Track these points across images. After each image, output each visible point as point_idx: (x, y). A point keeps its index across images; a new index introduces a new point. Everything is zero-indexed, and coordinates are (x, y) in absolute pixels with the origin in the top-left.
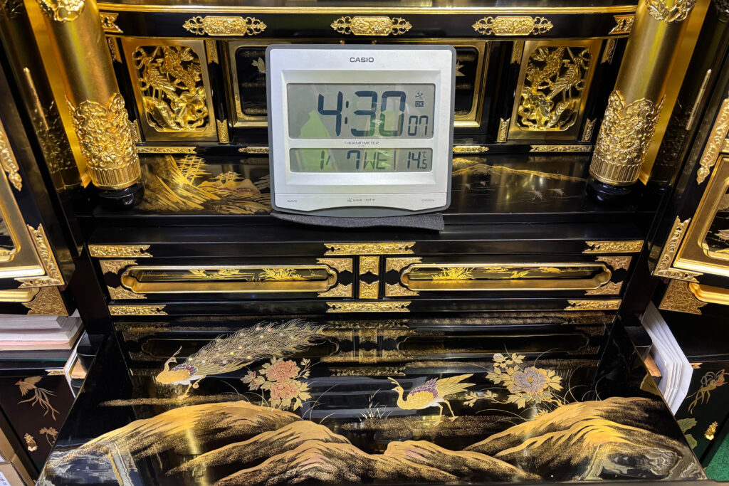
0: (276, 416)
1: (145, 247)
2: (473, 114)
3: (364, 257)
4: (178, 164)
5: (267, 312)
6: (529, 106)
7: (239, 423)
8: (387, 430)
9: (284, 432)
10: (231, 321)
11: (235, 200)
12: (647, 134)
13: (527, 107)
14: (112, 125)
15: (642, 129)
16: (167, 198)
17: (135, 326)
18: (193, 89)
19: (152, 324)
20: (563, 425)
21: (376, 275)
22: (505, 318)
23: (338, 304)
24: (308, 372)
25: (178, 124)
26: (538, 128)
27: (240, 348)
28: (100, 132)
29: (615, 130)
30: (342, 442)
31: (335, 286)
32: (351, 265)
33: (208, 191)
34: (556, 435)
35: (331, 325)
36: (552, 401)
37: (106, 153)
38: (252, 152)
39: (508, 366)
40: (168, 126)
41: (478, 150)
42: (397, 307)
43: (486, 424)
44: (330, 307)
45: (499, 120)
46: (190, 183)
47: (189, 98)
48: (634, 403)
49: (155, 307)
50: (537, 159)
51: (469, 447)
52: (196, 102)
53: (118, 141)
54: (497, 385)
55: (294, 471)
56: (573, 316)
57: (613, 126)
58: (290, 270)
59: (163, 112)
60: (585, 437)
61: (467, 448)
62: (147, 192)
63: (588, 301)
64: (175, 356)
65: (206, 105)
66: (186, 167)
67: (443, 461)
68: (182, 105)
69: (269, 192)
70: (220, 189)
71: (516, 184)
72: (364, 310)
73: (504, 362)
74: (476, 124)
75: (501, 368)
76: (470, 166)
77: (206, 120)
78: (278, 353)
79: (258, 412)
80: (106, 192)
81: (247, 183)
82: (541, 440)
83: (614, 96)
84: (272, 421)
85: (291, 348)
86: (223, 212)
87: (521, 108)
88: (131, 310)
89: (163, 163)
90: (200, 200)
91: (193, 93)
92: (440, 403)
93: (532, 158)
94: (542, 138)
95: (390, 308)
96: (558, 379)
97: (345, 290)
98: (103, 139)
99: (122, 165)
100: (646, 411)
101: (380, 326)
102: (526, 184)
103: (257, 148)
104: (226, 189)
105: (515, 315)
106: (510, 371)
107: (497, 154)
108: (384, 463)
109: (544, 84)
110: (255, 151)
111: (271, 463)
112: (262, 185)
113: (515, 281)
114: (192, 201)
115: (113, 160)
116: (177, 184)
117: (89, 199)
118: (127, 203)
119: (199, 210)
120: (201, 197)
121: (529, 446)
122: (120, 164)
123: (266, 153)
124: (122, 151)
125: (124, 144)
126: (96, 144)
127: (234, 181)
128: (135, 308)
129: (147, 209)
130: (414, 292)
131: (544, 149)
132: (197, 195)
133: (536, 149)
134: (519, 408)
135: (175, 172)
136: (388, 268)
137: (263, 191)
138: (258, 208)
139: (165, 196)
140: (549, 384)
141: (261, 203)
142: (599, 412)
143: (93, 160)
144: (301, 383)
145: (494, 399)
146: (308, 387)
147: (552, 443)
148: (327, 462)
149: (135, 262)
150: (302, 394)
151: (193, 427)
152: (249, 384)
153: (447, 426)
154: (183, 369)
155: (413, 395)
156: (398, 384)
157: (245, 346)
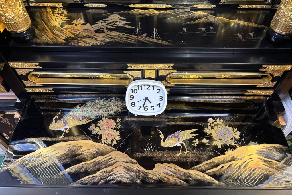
0: (104, 149)
1: (37, 64)
3: (147, 70)
4: (53, 13)
7: (87, 151)
8: (155, 157)
9: (107, 157)
11: (82, 37)
21: (153, 78)
24: (120, 126)
30: (134, 163)
32: (141, 74)
33: (68, 31)
37: (8, 14)
38: (91, 6)
39: (215, 125)
41: (210, 7)
46: (60, 27)
49: (47, 89)
50: (241, 12)
54: (209, 135)
61: (192, 168)
63: (257, 91)
64: (58, 116)
66: (57, 15)
67: (180, 175)
70: (74, 30)
73: (213, 123)
75: (211, 126)
76: (205, 16)
78: (106, 115)
79: (96, 146)
81: (88, 26)
85: (112, 112)
86: (75, 45)
88: (36, 90)
89: (46, 13)
92: (181, 144)
93: (238, 12)
99: (18, 20)
104: (77, 30)
106: (216, 128)
107: (220, 9)
110: (93, 6)
111: (101, 172)
112: (96, 27)
113: (222, 79)
114: (60, 38)
115: (13, 18)
116: (52, 26)
117: (5, 37)
118: (26, 39)
119: (63, 43)
120: (64, 35)
121: (221, 168)
122: (17, 19)
123: (98, 7)
124: (17, 12)
125: (18, 9)
126: (2, 9)
127: (82, 24)
128: (38, 89)
129: (37, 42)
130: (172, 84)
131: (246, 7)
132: (62, 33)
133: (241, 7)
134: (218, 148)
135: (51, 18)
136: (160, 74)
137: (96, 31)
138: (93, 42)
139: (46, 34)
140: (234, 136)
141: (95, 39)
142: (256, 151)
143: (2, 18)
144: (117, 131)
146: (119, 134)
149: (33, 70)
150: (117, 137)
151: (66, 153)
152: (92, 131)
154: (61, 122)
156: (162, 134)
157: (91, 111)
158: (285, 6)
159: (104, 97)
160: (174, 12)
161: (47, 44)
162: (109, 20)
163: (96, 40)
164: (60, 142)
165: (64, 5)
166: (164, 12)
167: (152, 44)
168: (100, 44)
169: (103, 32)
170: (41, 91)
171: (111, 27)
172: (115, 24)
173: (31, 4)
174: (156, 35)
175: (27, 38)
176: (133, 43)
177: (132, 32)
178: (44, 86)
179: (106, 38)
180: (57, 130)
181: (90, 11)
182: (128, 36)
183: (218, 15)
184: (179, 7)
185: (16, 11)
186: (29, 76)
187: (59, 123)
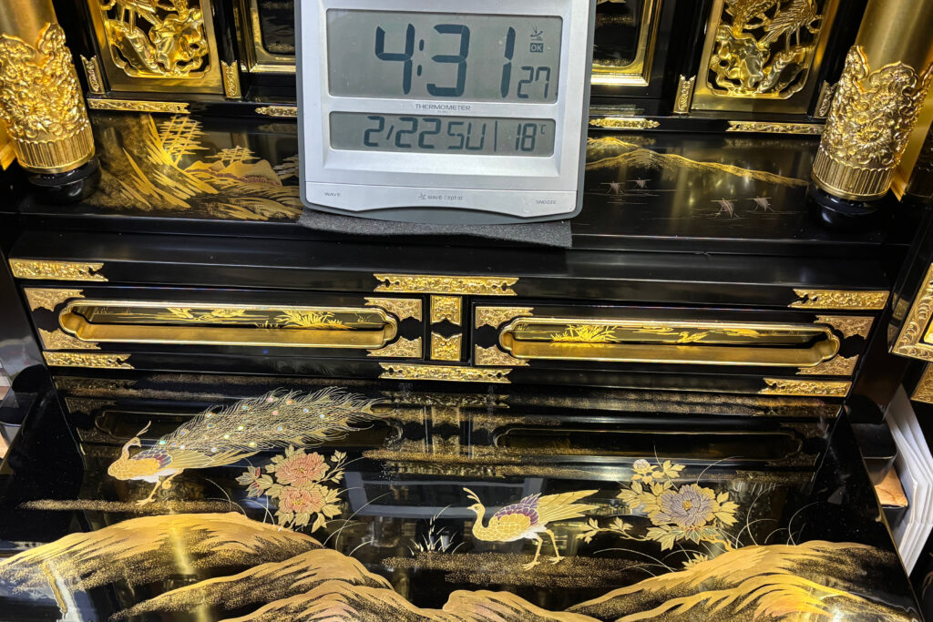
0: (284, 540)
1: (96, 266)
2: (638, 66)
3: (437, 298)
4: (159, 130)
5: (289, 372)
6: (728, 57)
7: (226, 547)
8: (451, 572)
9: (292, 565)
10: (232, 385)
11: (241, 195)
12: (904, 120)
13: (725, 58)
14: (44, 73)
15: (895, 111)
16: (134, 187)
17: (85, 384)
18: (183, 11)
19: (111, 381)
20: (728, 581)
21: (457, 326)
22: (660, 402)
23: (398, 367)
24: (340, 473)
25: (161, 65)
26: (743, 92)
27: (241, 428)
28: (25, 84)
29: (852, 110)
30: (381, 586)
31: (394, 340)
32: (420, 309)
33: (199, 178)
34: (714, 596)
35: (388, 398)
36: (717, 541)
37: (35, 117)
38: (276, 115)
39: (655, 481)
40: (146, 69)
41: (642, 125)
42: (490, 375)
43: (606, 571)
44: (384, 371)
45: (678, 78)
46: (176, 167)
47: (176, 25)
48: (847, 551)
49: (114, 356)
50: (739, 143)
51: (578, 606)
52: (189, 31)
53: (54, 99)
56: (771, 404)
57: (848, 104)
58: (325, 313)
59: (137, 46)
60: (758, 602)
61: (572, 608)
62: (105, 177)
63: (797, 382)
64: (139, 437)
65: (205, 36)
66: (171, 136)
68: (168, 36)
69: (298, 185)
70: (219, 176)
71: (704, 181)
72: (438, 377)
73: (649, 474)
74: (642, 82)
75: (643, 484)
76: (623, 150)
77: (206, 60)
78: (298, 440)
79: (255, 531)
80: (39, 177)
81: (263, 167)
82: (689, 602)
83: (853, 55)
84: (277, 547)
85: (319, 433)
86: (220, 215)
87: (715, 59)
88: (78, 360)
89: (136, 129)
90: (186, 193)
91: (185, 16)
92: (540, 534)
93: (729, 142)
94: (749, 109)
95: (480, 376)
96: (732, 506)
97: (411, 347)
98: (30, 95)
99: (60, 136)
100: (865, 565)
101: (465, 402)
102: (719, 183)
103: (285, 108)
104: (229, 175)
105: (677, 398)
106: (657, 489)
107: (675, 132)
109: (755, 20)
110: (281, 113)
111: (268, 611)
112: (286, 171)
113: (683, 347)
114: (173, 195)
115: (47, 129)
116: (153, 164)
117: (12, 187)
118: (71, 194)
119: (181, 210)
120: (188, 188)
121: (669, 611)
122: (58, 134)
124: (61, 114)
125: (64, 104)
126: (19, 103)
127: (244, 162)
128: (83, 356)
129: (102, 205)
131: (751, 127)
132: (181, 183)
133: (737, 127)
134: (663, 549)
135: (153, 143)
137: (286, 182)
138: (275, 211)
139: (132, 184)
140: (717, 514)
142: (788, 564)
143: (16, 127)
144: (329, 489)
145: (625, 533)
146: (337, 497)
147: (706, 608)
148: (354, 616)
149: (81, 293)
150: (328, 507)
151: (156, 548)
152: (248, 486)
153: (545, 570)
154: (150, 457)
155: (499, 519)
156: (478, 500)
157: (249, 426)
158: (840, 117)
159: (295, 388)
161: (134, 210)
164: (141, 516)
165: (194, 109)
170: (91, 364)
173: (94, 103)
175: (75, 190)
178: (106, 348)
180: (134, 479)
181: (271, 127)
183: (669, 149)
185: (59, 109)
186: (63, 313)
187: (142, 459)
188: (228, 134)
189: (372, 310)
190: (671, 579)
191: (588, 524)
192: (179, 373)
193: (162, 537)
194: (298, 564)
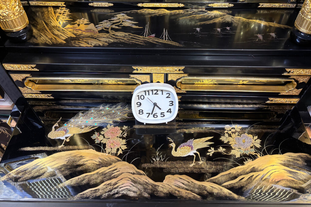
0: (108, 159)
1: (34, 66)
3: (155, 74)
4: (55, 13)
5: (106, 98)
7: (89, 162)
8: (165, 168)
11: (84, 37)
20: (259, 168)
24: (126, 134)
30: (141, 174)
32: (149, 78)
33: (70, 31)
34: (255, 174)
36: (255, 154)
37: (2, 11)
38: (96, 6)
39: (233, 133)
41: (227, 6)
46: (61, 27)
48: (300, 156)
49: (46, 95)
50: (262, 12)
51: (208, 180)
54: (225, 144)
55: (116, 191)
60: (271, 176)
62: (35, 31)
63: (280, 99)
64: (58, 123)
66: (59, 15)
67: (193, 187)
70: (76, 30)
73: (230, 130)
75: (228, 134)
76: (221, 16)
78: (111, 122)
79: (99, 156)
80: (10, 33)
81: (92, 26)
82: (247, 177)
84: (106, 161)
85: (118, 119)
86: (76, 45)
89: (47, 12)
90: (64, 37)
93: (259, 11)
96: (259, 141)
99: (13, 17)
100: (306, 161)
102: (253, 26)
103: (100, 3)
104: (80, 30)
106: (233, 135)
107: (238, 8)
108: (163, 188)
110: (98, 5)
111: (104, 185)
112: (100, 27)
113: (240, 85)
114: (60, 38)
115: (8, 15)
116: (52, 26)
118: (23, 39)
119: (63, 44)
120: (65, 35)
123: (104, 6)
124: (12, 9)
125: (12, 5)
127: (85, 24)
128: (36, 95)
129: (34, 43)
130: (183, 91)
131: (267, 6)
132: (63, 33)
133: (262, 6)
135: (53, 18)
136: (169, 79)
137: (100, 32)
138: (96, 43)
139: (45, 34)
141: (98, 39)
144: (122, 139)
145: (223, 152)
146: (125, 142)
147: (253, 179)
148: (133, 186)
149: (30, 75)
150: (122, 146)
151: (66, 163)
152: (95, 139)
153: (197, 167)
154: (62, 130)
155: (180, 148)
156: (173, 142)
157: (94, 118)
159: (109, 103)
160: (187, 12)
161: (46, 44)
162: (115, 19)
163: (100, 41)
164: (60, 152)
165: (67, 4)
166: (176, 12)
167: (160, 45)
168: (103, 44)
169: (108, 32)
170: (39, 97)
171: (117, 27)
172: (121, 24)
173: (32, 3)
174: (165, 36)
175: (24, 37)
176: (140, 43)
177: (140, 32)
178: (43, 92)
179: (110, 38)
180: (57, 138)
181: (95, 10)
182: (134, 36)
183: (236, 15)
184: (193, 6)
185: (11, 7)
186: (25, 82)
187: (59, 131)
188: (80, 13)
189: (132, 79)
190: (240, 169)
191: (211, 149)
192: (70, 99)
193: (67, 159)
194: (113, 167)
